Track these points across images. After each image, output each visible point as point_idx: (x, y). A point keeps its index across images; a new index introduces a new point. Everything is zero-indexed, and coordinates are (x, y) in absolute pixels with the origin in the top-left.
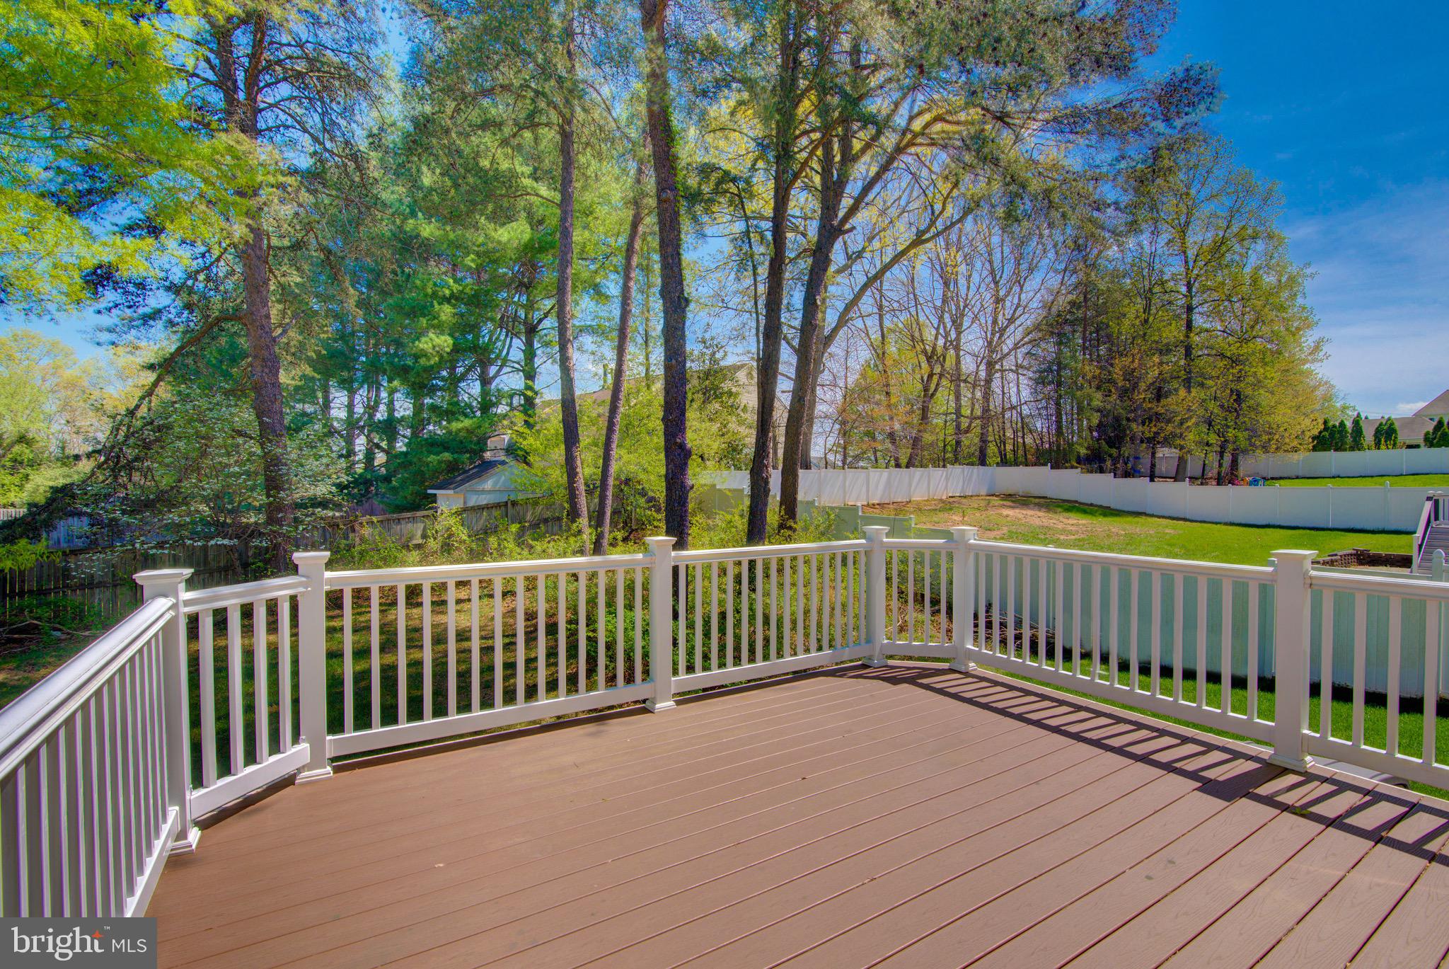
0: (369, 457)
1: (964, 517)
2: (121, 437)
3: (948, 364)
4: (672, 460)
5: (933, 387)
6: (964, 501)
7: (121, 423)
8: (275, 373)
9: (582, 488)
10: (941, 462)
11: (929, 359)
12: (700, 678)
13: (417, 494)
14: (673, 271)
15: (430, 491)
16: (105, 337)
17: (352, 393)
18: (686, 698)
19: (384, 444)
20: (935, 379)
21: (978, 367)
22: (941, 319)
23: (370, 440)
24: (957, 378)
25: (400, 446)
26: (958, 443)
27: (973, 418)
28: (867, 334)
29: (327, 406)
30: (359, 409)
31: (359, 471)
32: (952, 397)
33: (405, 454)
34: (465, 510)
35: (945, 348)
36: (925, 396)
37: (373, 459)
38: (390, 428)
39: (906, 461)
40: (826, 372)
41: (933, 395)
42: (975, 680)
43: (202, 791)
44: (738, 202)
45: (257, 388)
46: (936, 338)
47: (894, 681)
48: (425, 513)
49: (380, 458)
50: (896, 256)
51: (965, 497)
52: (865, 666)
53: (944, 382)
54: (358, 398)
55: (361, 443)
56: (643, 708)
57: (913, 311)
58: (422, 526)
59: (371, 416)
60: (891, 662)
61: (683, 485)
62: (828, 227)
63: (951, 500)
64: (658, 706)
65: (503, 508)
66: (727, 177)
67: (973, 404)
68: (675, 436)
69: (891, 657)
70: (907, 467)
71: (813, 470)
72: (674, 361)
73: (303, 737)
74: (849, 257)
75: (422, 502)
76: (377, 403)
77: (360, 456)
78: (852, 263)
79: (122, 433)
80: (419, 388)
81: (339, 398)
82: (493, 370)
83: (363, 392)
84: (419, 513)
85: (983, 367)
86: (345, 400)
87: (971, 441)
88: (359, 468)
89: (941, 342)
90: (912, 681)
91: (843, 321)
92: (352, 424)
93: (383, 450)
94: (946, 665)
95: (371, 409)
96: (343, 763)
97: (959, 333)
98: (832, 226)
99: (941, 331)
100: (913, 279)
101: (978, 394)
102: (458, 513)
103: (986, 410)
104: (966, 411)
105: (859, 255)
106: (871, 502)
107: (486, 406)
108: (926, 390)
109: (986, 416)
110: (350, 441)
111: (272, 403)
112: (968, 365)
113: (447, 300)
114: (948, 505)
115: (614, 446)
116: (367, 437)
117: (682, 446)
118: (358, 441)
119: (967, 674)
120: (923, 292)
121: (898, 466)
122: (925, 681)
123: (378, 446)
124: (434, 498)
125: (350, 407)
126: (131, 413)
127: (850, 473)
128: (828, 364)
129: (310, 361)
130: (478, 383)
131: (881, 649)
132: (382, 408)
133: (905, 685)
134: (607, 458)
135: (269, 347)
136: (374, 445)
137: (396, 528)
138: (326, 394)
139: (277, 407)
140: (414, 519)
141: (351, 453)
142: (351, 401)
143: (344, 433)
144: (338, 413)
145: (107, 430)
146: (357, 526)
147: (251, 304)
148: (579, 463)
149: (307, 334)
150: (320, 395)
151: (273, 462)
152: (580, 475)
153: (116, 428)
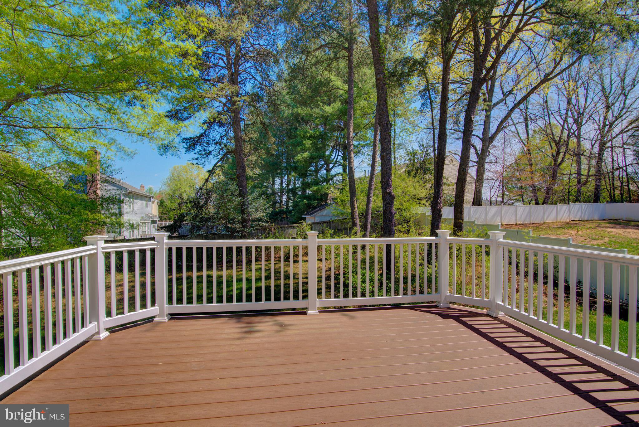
0: (287, 203)
1: (578, 232)
2: (198, 196)
3: (571, 145)
4: (385, 201)
5: (560, 160)
6: (582, 222)
7: (198, 191)
8: (244, 171)
9: (357, 214)
10: (565, 201)
11: (557, 144)
12: (333, 302)
13: (298, 217)
14: (383, 112)
15: (303, 216)
16: (195, 162)
17: (282, 179)
18: (325, 310)
20: (561, 155)
21: (592, 146)
22: (565, 121)
24: (578, 155)
26: (579, 190)
27: (588, 176)
28: (518, 134)
29: (273, 184)
30: (284, 185)
32: (575, 165)
34: (313, 223)
35: (569, 137)
36: (555, 165)
37: (289, 204)
38: (293, 192)
39: (542, 201)
40: (491, 155)
41: (560, 164)
42: (498, 322)
43: (110, 318)
44: (423, 73)
45: (238, 177)
46: (562, 133)
47: (445, 316)
48: (298, 225)
49: (291, 203)
50: (532, 90)
51: (583, 221)
52: (435, 306)
53: (567, 156)
54: (284, 181)
55: (285, 198)
56: (303, 312)
57: (547, 118)
58: (296, 229)
59: (288, 187)
60: (452, 306)
61: (391, 212)
62: (478, 79)
63: (572, 222)
64: (309, 312)
65: (328, 223)
66: (416, 62)
67: (589, 168)
68: (386, 189)
69: (451, 303)
70: (543, 204)
71: (483, 206)
72: (384, 154)
73: (156, 304)
74: (504, 94)
75: (300, 220)
77: (284, 202)
78: (506, 98)
79: (199, 194)
80: (303, 175)
81: (278, 181)
82: (331, 166)
84: (296, 225)
85: (596, 145)
86: (280, 181)
87: (589, 189)
89: (566, 132)
90: (457, 318)
91: (500, 128)
92: (282, 190)
93: (292, 200)
94: (484, 311)
95: (288, 185)
96: (174, 317)
97: (579, 129)
98: (480, 78)
99: (566, 127)
100: (546, 101)
101: (593, 162)
103: (599, 170)
104: (584, 172)
105: (510, 92)
106: (518, 223)
108: (555, 161)
109: (599, 174)
110: (281, 197)
111: (243, 182)
112: (586, 145)
113: (309, 138)
114: (569, 225)
115: (372, 195)
116: (287, 195)
117: (390, 194)
119: (496, 318)
120: (553, 107)
121: (537, 203)
122: (464, 319)
125: (282, 183)
126: (201, 189)
127: (505, 208)
128: (492, 151)
129: (259, 167)
130: (325, 171)
131: (445, 298)
132: (292, 184)
133: (451, 320)
134: (368, 201)
135: (243, 161)
136: (289, 198)
137: (287, 230)
138: (273, 179)
139: (244, 184)
140: (293, 227)
141: (282, 201)
142: (282, 181)
143: (279, 194)
144: (277, 187)
145: (194, 195)
146: (273, 229)
147: (236, 146)
148: (355, 203)
149: (258, 156)
150: (271, 180)
151: (242, 204)
152: (356, 209)
153: (197, 193)
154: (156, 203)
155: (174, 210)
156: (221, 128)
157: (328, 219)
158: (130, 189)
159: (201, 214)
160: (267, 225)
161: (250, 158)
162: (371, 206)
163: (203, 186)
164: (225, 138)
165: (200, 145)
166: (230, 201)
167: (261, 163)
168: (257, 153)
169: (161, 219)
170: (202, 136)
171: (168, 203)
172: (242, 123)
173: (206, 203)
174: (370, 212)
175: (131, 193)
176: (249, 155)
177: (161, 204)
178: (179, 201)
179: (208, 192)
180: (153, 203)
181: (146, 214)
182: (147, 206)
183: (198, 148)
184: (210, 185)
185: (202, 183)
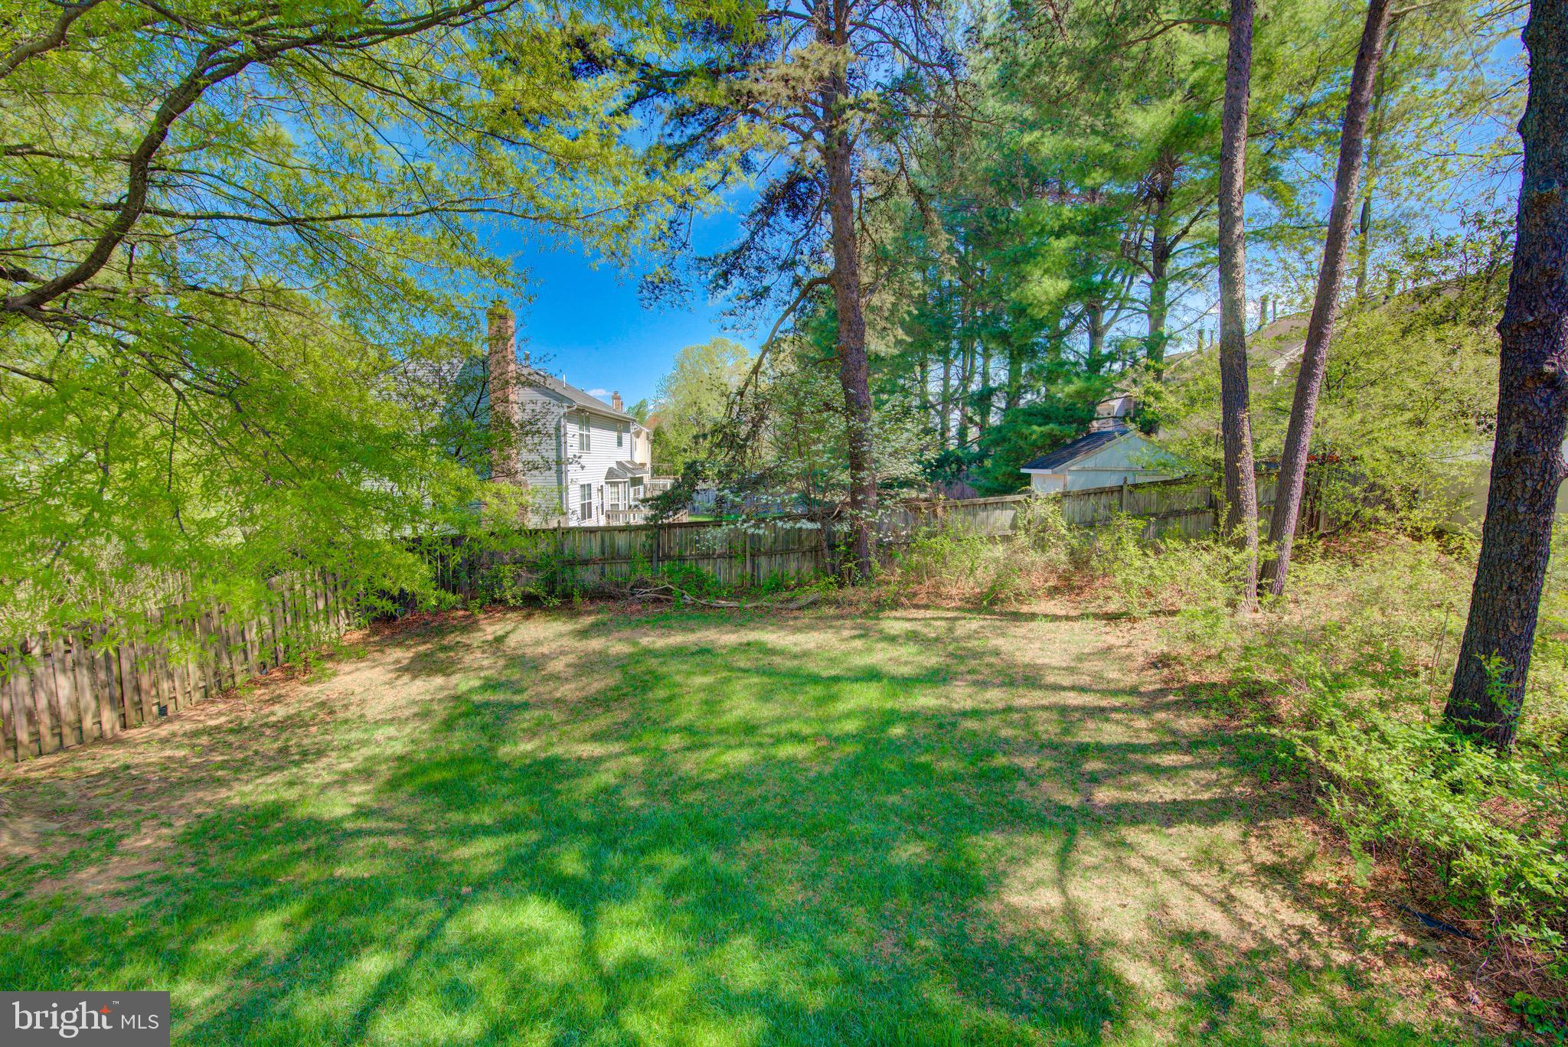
0: (962, 434)
2: (734, 415)
7: (734, 402)
8: (860, 336)
9: (1250, 468)
13: (1010, 475)
15: (1023, 471)
17: (947, 363)
19: (977, 419)
23: (964, 415)
25: (994, 420)
29: (924, 380)
30: (954, 382)
31: (952, 448)
33: (999, 429)
34: (1066, 495)
37: (966, 435)
38: (984, 399)
45: (842, 357)
48: (1018, 497)
49: (973, 433)
54: (953, 371)
55: (955, 417)
58: (1012, 513)
59: (965, 388)
61: (1546, 468)
65: (1116, 494)
75: (1016, 483)
76: (972, 373)
77: (953, 432)
79: (736, 408)
80: (1018, 353)
81: (936, 370)
83: (958, 363)
84: (1009, 498)
86: (941, 373)
88: (952, 445)
92: (947, 399)
93: (976, 424)
95: (966, 380)
102: (1056, 500)
107: (1095, 364)
110: (944, 415)
111: (857, 371)
115: (1312, 402)
116: (962, 410)
118: (952, 416)
123: (971, 420)
124: (1026, 479)
125: (946, 379)
126: (741, 394)
129: (902, 323)
130: (1086, 336)
132: (977, 378)
135: (855, 308)
136: (967, 420)
137: (982, 515)
138: (923, 366)
139: (861, 375)
140: (1003, 506)
141: (945, 429)
142: (947, 373)
143: (939, 408)
144: (934, 387)
145: (722, 410)
146: (939, 510)
147: (838, 262)
148: (1246, 430)
149: (900, 294)
150: (918, 369)
151: (856, 438)
152: (1249, 449)
153: (730, 406)
154: (643, 435)
155: (685, 450)
156: (797, 222)
157: (1112, 481)
158: (580, 402)
159: (742, 463)
160: (923, 496)
161: (876, 300)
162: (1307, 441)
163: (746, 385)
164: (806, 251)
165: (741, 275)
166: (820, 427)
167: (909, 313)
168: (896, 286)
169: (656, 472)
170: (746, 247)
171: (671, 435)
172: (855, 195)
173: (753, 434)
174: (1302, 460)
175: (583, 411)
176: (872, 289)
177: (657, 438)
178: (695, 431)
179: (762, 405)
180: (638, 434)
181: (619, 463)
182: (620, 443)
183: (736, 281)
184: (765, 383)
185: (744, 378)
